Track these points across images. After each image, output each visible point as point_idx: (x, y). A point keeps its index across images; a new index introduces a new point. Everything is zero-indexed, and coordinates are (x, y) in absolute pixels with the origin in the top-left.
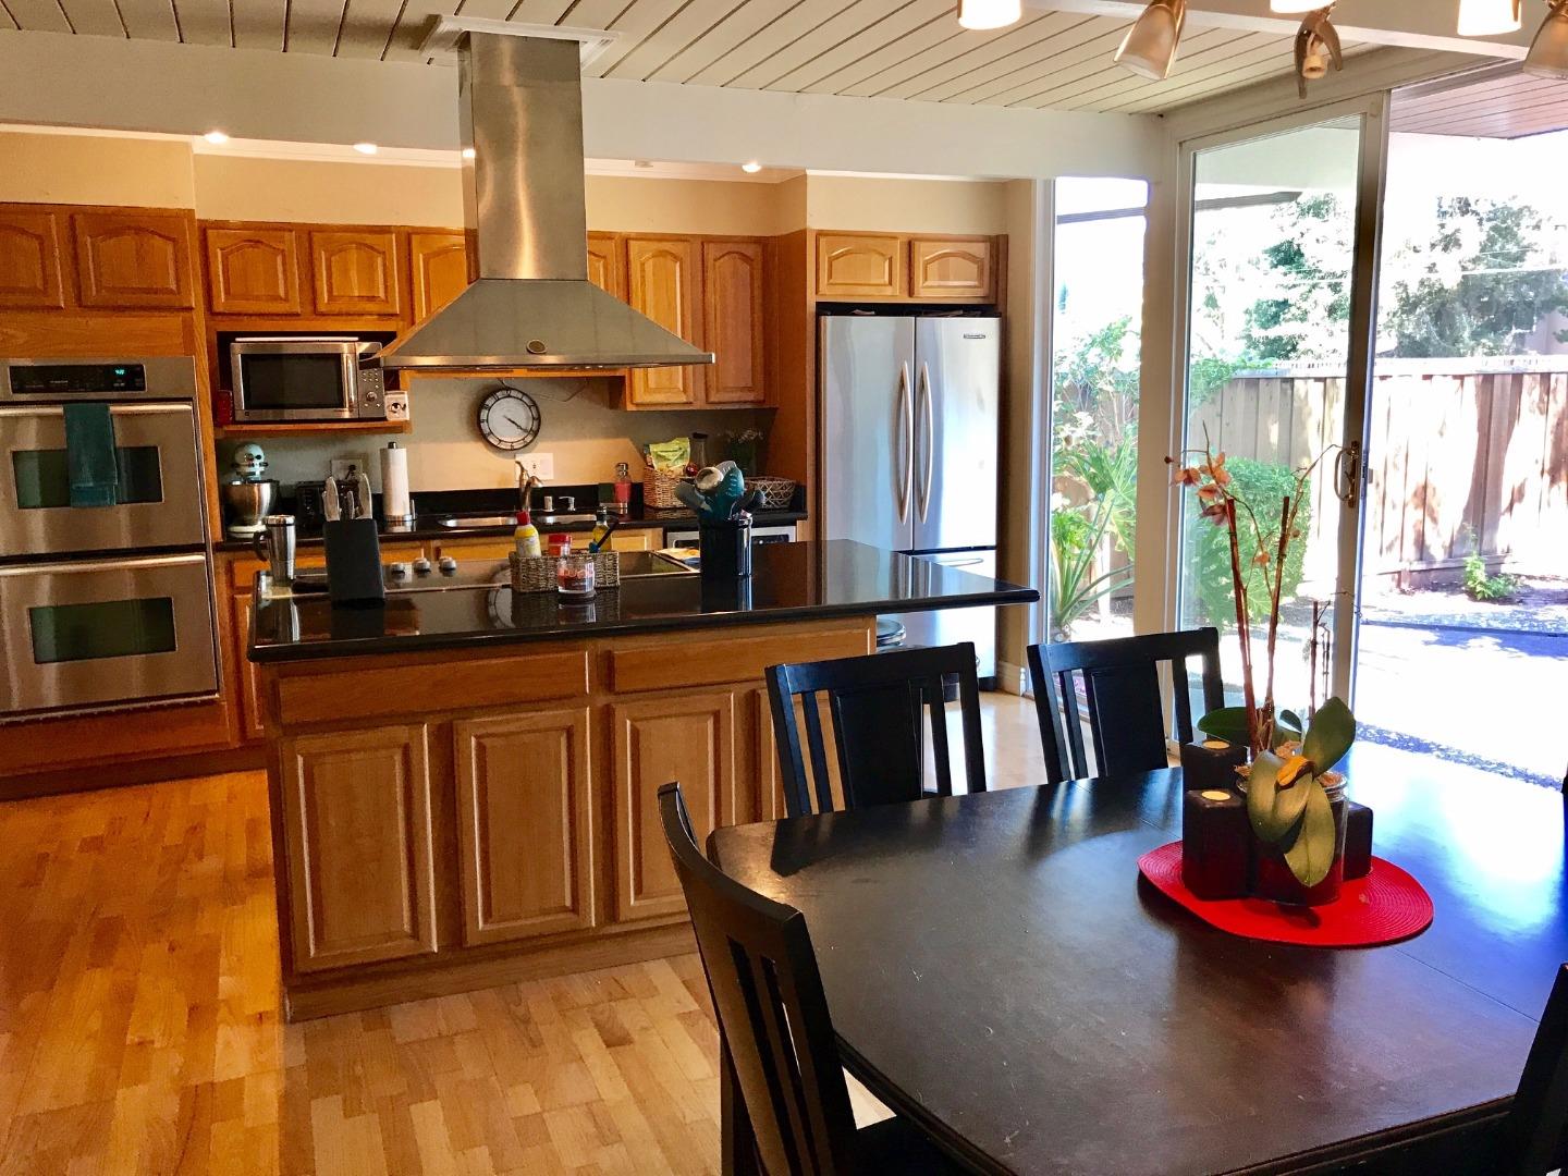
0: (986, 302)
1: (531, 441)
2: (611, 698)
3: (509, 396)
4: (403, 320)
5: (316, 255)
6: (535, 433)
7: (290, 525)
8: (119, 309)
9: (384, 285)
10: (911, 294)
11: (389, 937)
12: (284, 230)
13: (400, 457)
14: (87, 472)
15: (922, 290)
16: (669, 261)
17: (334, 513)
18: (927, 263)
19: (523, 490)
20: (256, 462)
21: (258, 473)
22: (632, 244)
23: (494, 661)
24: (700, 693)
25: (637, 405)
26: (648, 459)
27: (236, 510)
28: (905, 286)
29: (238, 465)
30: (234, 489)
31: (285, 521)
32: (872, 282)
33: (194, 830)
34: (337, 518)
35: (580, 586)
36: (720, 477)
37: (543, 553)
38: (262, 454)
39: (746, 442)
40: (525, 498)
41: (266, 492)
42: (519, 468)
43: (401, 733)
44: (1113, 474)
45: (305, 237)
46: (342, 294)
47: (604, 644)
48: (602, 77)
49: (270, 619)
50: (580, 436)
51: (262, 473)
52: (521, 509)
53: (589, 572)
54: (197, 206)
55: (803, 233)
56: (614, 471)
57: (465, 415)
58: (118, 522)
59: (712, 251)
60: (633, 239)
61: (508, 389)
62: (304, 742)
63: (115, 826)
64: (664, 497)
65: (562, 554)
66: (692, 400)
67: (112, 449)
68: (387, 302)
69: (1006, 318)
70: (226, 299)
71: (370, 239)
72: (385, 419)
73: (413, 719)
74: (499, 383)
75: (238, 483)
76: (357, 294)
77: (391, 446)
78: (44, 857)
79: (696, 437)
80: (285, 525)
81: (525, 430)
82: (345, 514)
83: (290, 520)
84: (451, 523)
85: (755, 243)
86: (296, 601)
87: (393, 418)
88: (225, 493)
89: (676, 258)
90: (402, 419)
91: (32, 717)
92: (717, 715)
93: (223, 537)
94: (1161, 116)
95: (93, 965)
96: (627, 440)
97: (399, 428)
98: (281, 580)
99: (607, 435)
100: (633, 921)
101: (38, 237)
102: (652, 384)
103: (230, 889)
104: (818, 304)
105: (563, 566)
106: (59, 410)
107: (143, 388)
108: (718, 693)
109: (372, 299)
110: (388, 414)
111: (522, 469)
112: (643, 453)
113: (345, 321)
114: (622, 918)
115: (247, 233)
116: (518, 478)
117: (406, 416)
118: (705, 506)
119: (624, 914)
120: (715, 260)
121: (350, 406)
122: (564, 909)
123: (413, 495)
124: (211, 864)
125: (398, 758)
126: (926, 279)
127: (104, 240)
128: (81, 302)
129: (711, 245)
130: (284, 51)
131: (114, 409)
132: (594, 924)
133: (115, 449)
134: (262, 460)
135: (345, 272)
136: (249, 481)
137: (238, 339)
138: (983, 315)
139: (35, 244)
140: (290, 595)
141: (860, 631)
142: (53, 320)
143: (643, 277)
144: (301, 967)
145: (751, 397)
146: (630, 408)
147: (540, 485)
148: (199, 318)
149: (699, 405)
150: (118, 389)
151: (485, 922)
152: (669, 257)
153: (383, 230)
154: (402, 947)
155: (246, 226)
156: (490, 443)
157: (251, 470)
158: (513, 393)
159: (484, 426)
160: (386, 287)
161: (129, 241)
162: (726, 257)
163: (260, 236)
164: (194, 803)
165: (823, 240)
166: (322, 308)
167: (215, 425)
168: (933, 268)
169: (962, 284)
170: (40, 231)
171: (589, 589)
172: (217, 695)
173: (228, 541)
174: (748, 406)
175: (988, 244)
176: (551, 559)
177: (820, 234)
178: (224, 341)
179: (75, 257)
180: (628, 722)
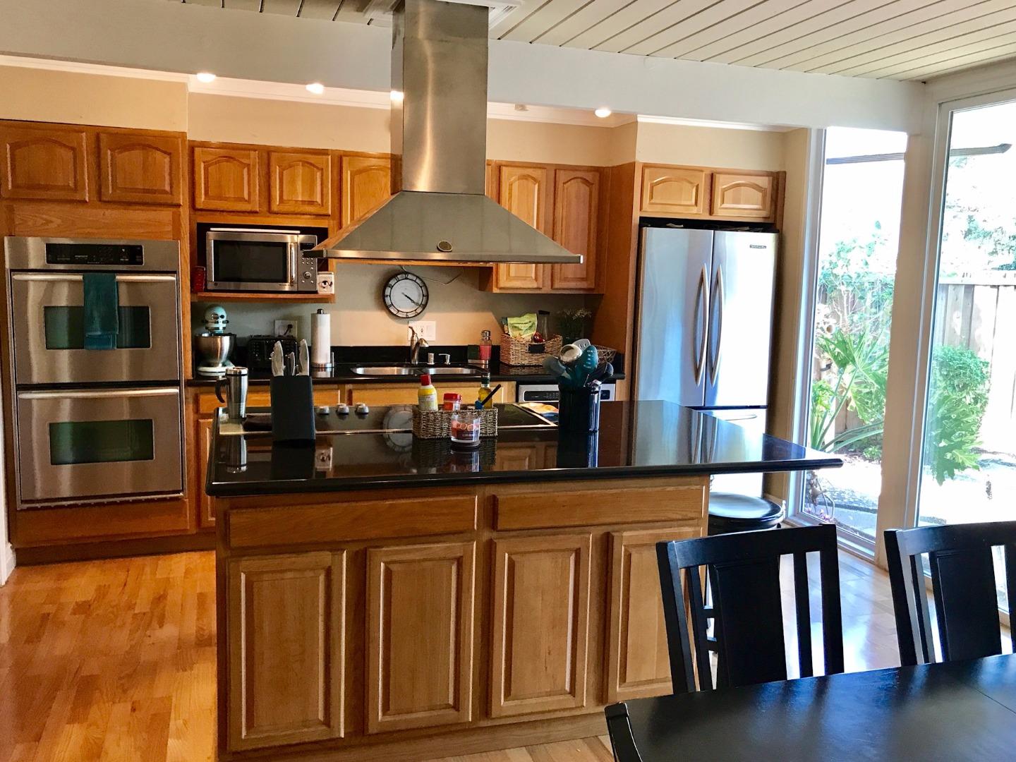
0: (767, 221)
1: (421, 312)
2: (495, 534)
3: (406, 279)
4: (333, 220)
5: (272, 169)
6: (424, 306)
7: (244, 375)
8: (129, 204)
9: (322, 194)
10: (711, 213)
11: (305, 723)
12: (249, 150)
13: (325, 321)
14: (97, 324)
15: (719, 210)
16: (530, 182)
17: (279, 369)
18: (724, 190)
19: (413, 348)
20: (220, 320)
21: (221, 328)
22: (504, 169)
23: (403, 501)
24: (565, 533)
25: (501, 288)
26: (506, 329)
27: (203, 355)
28: (707, 207)
29: (207, 322)
30: (203, 340)
31: (240, 372)
32: (683, 203)
33: (160, 599)
34: (282, 374)
35: (469, 437)
36: (579, 352)
37: (440, 407)
38: (225, 315)
39: (579, 318)
40: (414, 355)
41: (226, 342)
42: (410, 331)
43: (326, 557)
44: (856, 355)
45: (265, 155)
46: (290, 199)
47: (490, 490)
48: (499, 39)
49: (225, 447)
50: (457, 308)
51: (224, 328)
52: (411, 362)
53: (476, 426)
54: (189, 130)
55: (633, 165)
56: (480, 337)
57: (373, 290)
58: (121, 362)
59: (562, 176)
60: (505, 166)
61: (407, 273)
62: (245, 563)
63: (102, 592)
64: (518, 357)
65: (454, 410)
66: (541, 286)
67: (116, 308)
68: (322, 205)
69: (782, 233)
70: (205, 199)
71: (312, 159)
72: (316, 292)
73: (335, 547)
74: (399, 268)
75: (206, 335)
76: (300, 199)
77: (319, 312)
78: (45, 617)
79: (541, 314)
80: (240, 375)
81: (417, 304)
82: (287, 371)
83: (245, 371)
84: (360, 371)
85: (594, 171)
86: (246, 437)
87: (323, 291)
88: (196, 341)
89: (535, 180)
90: (329, 293)
91: (46, 504)
92: (578, 553)
93: (193, 376)
94: (925, 83)
95: (71, 721)
96: (491, 314)
97: (326, 299)
98: (236, 418)
99: (477, 310)
100: (501, 718)
101: (73, 149)
102: (512, 273)
103: (181, 658)
104: (641, 218)
105: (456, 421)
106: (79, 277)
107: (141, 263)
108: (580, 534)
109: (311, 203)
110: (318, 288)
111: (413, 332)
112: (502, 323)
113: (291, 218)
114: (493, 716)
115: (222, 152)
116: (410, 339)
117: (332, 290)
118: (566, 374)
119: (494, 713)
120: (564, 183)
121: (291, 281)
122: (448, 706)
123: (333, 349)
124: (168, 632)
125: (322, 578)
126: (723, 202)
127: (121, 152)
128: (102, 200)
129: (562, 172)
130: (261, 12)
131: (119, 277)
132: (470, 720)
133: (119, 307)
134: (225, 319)
135: (293, 182)
136: (215, 334)
137: (212, 229)
138: (764, 231)
139: (70, 154)
140: (242, 432)
141: (698, 487)
142: (81, 210)
143: (510, 194)
144: (233, 746)
145: (584, 285)
146: (495, 290)
147: (427, 346)
148: (185, 212)
149: (547, 290)
150: (124, 263)
151: (384, 714)
152: (530, 179)
153: (323, 152)
154: (316, 733)
155: (224, 146)
156: (390, 312)
157: (216, 326)
158: (410, 276)
159: (388, 300)
160: (322, 195)
161: (137, 155)
162: (572, 181)
163: (232, 153)
164: (160, 577)
165: (647, 171)
166: (275, 208)
167: (192, 292)
168: (729, 194)
169: (750, 206)
170: (75, 145)
171: (475, 440)
172: (181, 494)
173: (196, 379)
174: (582, 292)
175: (771, 178)
176: (445, 413)
177: (645, 166)
178: (202, 229)
179: (99, 166)
180: (507, 555)
